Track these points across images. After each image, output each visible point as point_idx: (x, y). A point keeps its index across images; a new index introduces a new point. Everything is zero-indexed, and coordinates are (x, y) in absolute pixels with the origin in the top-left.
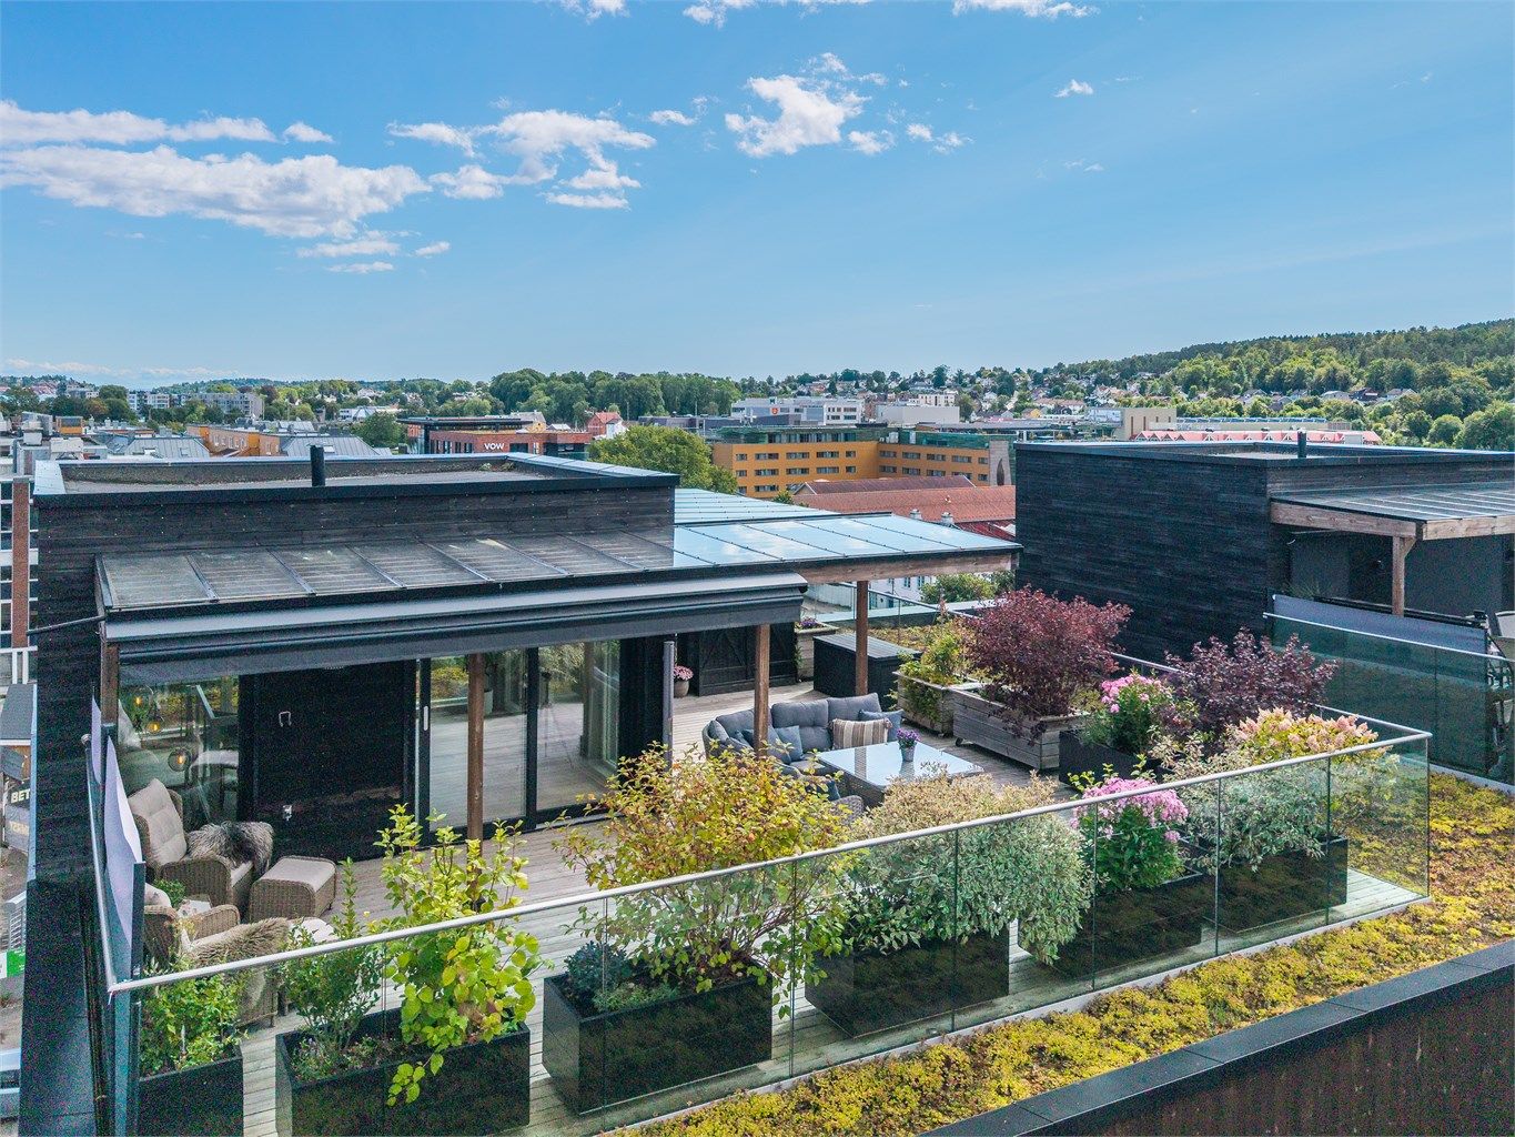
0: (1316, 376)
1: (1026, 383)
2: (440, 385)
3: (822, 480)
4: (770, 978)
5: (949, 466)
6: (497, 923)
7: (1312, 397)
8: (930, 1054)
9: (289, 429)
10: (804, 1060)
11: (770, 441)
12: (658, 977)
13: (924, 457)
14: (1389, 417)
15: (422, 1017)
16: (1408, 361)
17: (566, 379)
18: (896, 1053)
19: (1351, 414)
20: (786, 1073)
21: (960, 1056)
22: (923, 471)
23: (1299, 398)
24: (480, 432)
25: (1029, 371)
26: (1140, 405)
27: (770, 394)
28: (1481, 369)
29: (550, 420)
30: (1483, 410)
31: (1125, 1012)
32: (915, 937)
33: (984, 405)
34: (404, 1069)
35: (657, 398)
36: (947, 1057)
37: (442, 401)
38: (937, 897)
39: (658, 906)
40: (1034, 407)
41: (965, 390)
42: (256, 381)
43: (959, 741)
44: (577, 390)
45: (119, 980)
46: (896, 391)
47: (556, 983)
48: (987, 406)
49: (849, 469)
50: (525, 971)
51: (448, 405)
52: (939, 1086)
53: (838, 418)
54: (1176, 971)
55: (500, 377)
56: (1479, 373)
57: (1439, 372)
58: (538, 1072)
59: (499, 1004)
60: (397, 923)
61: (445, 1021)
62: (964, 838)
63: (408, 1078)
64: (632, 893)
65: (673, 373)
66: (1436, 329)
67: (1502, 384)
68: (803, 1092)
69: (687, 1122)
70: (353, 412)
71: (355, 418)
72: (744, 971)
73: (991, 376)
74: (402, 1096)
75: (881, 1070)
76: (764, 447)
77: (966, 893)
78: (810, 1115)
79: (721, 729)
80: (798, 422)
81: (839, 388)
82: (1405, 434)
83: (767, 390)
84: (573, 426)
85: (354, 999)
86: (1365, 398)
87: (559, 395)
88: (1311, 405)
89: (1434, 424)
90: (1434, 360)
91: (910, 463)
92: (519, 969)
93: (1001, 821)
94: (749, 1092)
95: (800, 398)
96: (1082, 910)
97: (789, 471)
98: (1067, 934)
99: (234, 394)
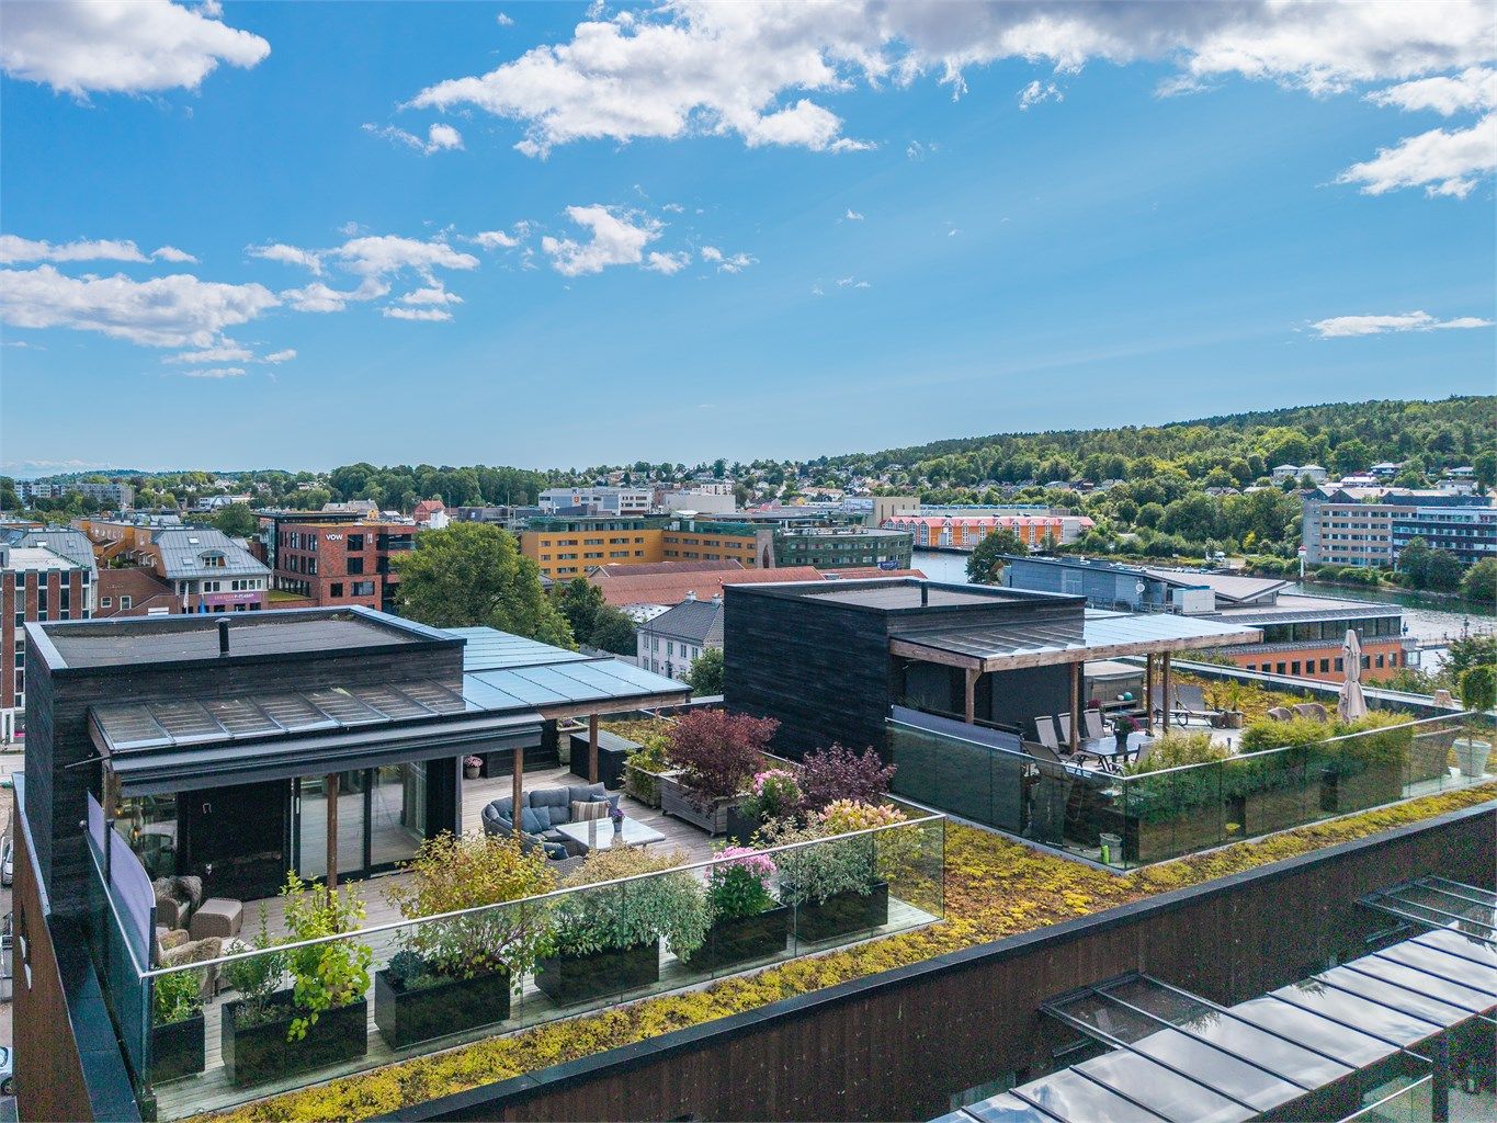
0: (1041, 468)
1: (793, 474)
2: (286, 475)
3: (614, 564)
4: (508, 971)
5: (722, 550)
6: (348, 939)
7: (1037, 487)
8: (606, 1016)
9: (159, 522)
10: (528, 1020)
11: (570, 530)
12: (443, 970)
13: (701, 543)
14: (1103, 504)
15: (306, 993)
16: (1120, 456)
17: (396, 472)
18: (584, 1015)
19: (1070, 502)
20: (518, 1026)
21: (623, 1017)
22: (701, 555)
23: (1026, 488)
24: (323, 525)
25: (796, 463)
26: (891, 493)
27: (573, 484)
28: (1182, 463)
29: (382, 507)
30: (1182, 498)
31: (730, 992)
32: (598, 947)
33: (757, 493)
34: (297, 1022)
35: (474, 489)
36: (616, 1018)
37: (288, 492)
38: (612, 922)
39: (444, 929)
40: (800, 495)
41: (741, 480)
42: (126, 472)
43: (665, 812)
44: (405, 481)
45: (144, 972)
46: (682, 481)
47: (381, 974)
48: (759, 494)
49: (638, 553)
50: (364, 967)
51: (293, 495)
52: (608, 1033)
53: (631, 505)
54: (768, 967)
55: (338, 471)
56: (1180, 466)
57: (1146, 465)
58: (372, 1026)
59: (350, 986)
60: (291, 939)
61: (320, 995)
62: (628, 887)
63: (299, 1027)
64: (427, 921)
65: (489, 467)
66: (1144, 428)
67: (1199, 475)
68: (527, 1037)
69: (458, 1054)
70: (211, 500)
71: (213, 506)
72: (493, 967)
73: (764, 467)
74: (296, 1036)
75: (575, 1025)
76: (565, 535)
77: (631, 919)
78: (530, 1050)
79: (494, 810)
80: (594, 513)
81: (632, 479)
82: (1115, 519)
83: (570, 481)
84: (401, 513)
85: (268, 983)
86: (1083, 488)
87: (390, 486)
88: (1036, 494)
89: (1140, 510)
90: (1142, 455)
91: (691, 548)
92: (361, 965)
93: (653, 876)
94: (495, 1037)
95: (599, 488)
96: (705, 930)
97: (587, 555)
98: (697, 944)
99: (108, 486)
